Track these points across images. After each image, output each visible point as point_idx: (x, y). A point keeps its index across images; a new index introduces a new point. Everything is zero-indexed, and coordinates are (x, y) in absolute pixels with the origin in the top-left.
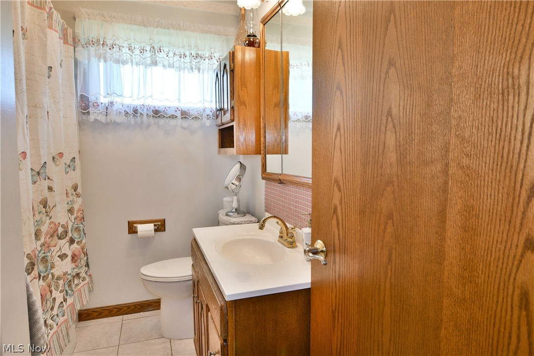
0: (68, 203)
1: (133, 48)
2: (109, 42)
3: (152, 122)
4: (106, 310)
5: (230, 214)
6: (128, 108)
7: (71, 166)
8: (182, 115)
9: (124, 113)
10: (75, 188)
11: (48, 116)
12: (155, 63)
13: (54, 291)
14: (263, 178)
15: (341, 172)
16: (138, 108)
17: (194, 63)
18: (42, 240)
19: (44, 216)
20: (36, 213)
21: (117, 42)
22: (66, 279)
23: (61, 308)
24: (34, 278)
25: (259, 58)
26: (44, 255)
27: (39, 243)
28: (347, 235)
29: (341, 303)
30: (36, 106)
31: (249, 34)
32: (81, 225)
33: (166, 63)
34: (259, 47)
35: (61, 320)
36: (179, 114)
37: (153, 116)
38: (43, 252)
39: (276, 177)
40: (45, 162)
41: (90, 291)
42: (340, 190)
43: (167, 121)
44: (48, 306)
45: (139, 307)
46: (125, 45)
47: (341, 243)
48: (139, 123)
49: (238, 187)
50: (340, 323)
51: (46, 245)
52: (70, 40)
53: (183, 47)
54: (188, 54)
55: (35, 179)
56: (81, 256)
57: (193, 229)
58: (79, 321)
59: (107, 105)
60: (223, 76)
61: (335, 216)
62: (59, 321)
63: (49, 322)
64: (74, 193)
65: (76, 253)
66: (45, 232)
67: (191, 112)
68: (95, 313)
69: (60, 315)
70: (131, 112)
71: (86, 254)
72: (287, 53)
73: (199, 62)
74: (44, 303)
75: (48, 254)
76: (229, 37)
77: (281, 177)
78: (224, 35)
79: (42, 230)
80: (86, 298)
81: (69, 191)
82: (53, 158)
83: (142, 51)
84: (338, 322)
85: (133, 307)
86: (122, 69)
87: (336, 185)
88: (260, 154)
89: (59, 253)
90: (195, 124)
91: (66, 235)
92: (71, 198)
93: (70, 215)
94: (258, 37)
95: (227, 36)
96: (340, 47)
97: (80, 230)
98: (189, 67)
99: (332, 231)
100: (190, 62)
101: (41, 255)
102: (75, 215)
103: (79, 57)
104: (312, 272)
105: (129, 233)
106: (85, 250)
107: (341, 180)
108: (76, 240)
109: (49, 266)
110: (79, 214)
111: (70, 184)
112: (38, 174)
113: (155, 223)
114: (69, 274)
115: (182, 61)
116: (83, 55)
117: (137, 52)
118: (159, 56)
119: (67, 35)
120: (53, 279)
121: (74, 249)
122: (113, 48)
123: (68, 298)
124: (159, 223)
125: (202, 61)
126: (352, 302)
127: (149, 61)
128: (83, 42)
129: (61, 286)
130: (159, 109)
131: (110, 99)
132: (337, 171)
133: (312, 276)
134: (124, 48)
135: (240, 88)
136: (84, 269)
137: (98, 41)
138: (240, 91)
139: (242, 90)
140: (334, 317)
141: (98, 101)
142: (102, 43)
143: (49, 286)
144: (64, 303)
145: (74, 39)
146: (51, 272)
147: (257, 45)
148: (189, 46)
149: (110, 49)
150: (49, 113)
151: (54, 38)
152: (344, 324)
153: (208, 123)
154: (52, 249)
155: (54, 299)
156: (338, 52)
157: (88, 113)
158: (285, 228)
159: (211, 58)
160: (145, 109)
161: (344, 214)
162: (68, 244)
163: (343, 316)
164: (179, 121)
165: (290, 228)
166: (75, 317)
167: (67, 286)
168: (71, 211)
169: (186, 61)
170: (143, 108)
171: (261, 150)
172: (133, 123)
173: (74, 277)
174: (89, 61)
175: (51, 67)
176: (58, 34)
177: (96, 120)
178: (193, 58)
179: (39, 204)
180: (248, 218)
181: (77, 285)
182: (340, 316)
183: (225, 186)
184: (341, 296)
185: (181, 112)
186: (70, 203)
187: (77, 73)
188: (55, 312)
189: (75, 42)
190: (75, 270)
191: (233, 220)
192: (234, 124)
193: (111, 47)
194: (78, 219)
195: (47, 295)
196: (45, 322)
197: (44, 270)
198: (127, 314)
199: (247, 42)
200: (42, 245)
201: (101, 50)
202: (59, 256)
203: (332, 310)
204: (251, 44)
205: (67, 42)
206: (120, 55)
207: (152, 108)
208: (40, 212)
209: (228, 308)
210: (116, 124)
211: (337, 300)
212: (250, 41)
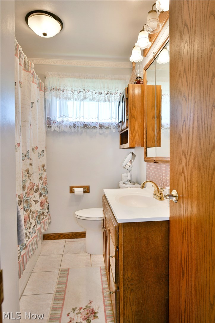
0: (39, 174)
1: (74, 91)
2: (62, 88)
3: (83, 131)
4: (57, 235)
5: (126, 183)
6: (71, 123)
7: (41, 155)
8: (99, 127)
9: (69, 126)
10: (43, 167)
11: (31, 127)
12: (85, 98)
13: (31, 219)
14: (145, 161)
15: (186, 146)
16: (76, 123)
17: (106, 97)
18: (26, 191)
19: (28, 178)
20: (24, 176)
21: (66, 88)
22: (37, 214)
23: (34, 229)
24: (21, 208)
25: (143, 90)
26: (26, 199)
27: (25, 192)
28: (190, 185)
29: (187, 227)
30: (25, 121)
31: (137, 77)
32: (46, 187)
33: (91, 98)
34: (143, 84)
35: (34, 235)
36: (98, 126)
37: (84, 128)
38: (26, 197)
39: (153, 159)
40: (29, 150)
41: (49, 224)
42: (185, 157)
43: (91, 130)
44: (28, 226)
45: (74, 235)
46: (70, 89)
47: (187, 190)
48: (76, 131)
49: (131, 167)
50: (186, 240)
51: (28, 194)
52: (43, 89)
53: (101, 88)
54: (103, 92)
55: (24, 159)
56: (45, 203)
57: (104, 190)
58: (44, 240)
59: (60, 122)
60: (122, 102)
61: (183, 174)
62: (33, 235)
63: (28, 235)
64: (43, 169)
65: (43, 202)
66: (28, 186)
67: (104, 125)
68: (51, 236)
69: (34, 232)
70: (72, 125)
71: (48, 203)
72: (160, 86)
73: (109, 96)
74: (26, 224)
75: (29, 198)
76: (127, 81)
77: (155, 159)
78: (124, 80)
79: (26, 185)
80: (47, 227)
81: (40, 168)
82: (33, 149)
83: (79, 92)
84: (185, 240)
85: (71, 235)
86: (68, 103)
87: (183, 155)
88: (144, 146)
89: (34, 199)
90: (107, 132)
91: (38, 191)
92: (41, 171)
93: (40, 181)
94: (143, 78)
95: (125, 80)
96: (185, 72)
97: (45, 189)
98: (104, 99)
99: (182, 183)
100: (104, 97)
101: (25, 198)
102: (43, 181)
103: (47, 97)
104: (170, 210)
105: (70, 193)
106: (47, 200)
107: (186, 151)
108: (43, 195)
109: (29, 205)
110: (45, 180)
111: (41, 165)
112: (25, 156)
113: (84, 188)
114: (39, 212)
115: (100, 96)
116: (48, 96)
117: (76, 93)
118: (87, 94)
119: (41, 86)
120: (31, 212)
121: (42, 199)
122: (64, 91)
123: (38, 224)
124: (86, 188)
125: (111, 95)
126: (194, 226)
127: (82, 97)
128: (49, 89)
129: (34, 217)
130: (88, 124)
131: (62, 119)
132: (184, 146)
133: (170, 212)
134: (69, 91)
135: (132, 108)
136: (46, 211)
137: (56, 88)
138: (132, 110)
139: (133, 109)
140: (183, 237)
141: (56, 120)
142: (58, 89)
143: (29, 216)
144: (36, 226)
145: (44, 88)
146: (30, 208)
147: (142, 83)
148: (104, 87)
149: (62, 92)
150: (31, 126)
151: (35, 87)
152: (189, 240)
153: (114, 130)
154: (31, 196)
155: (31, 223)
156: (184, 75)
157: (51, 126)
158: (157, 188)
159: (116, 93)
160: (80, 124)
161: (188, 172)
162: (39, 196)
163: (188, 235)
164: (98, 130)
165: (160, 189)
166: (41, 236)
167: (37, 218)
168: (41, 178)
169: (102, 96)
170: (78, 123)
171: (144, 144)
172: (73, 132)
173: (41, 214)
174: (52, 99)
175: (33, 102)
176: (37, 85)
177: (55, 130)
178: (106, 94)
179: (25, 172)
180: (137, 185)
181: (43, 219)
182: (186, 236)
183: (123, 166)
184: (187, 223)
185: (99, 125)
186: (40, 174)
187: (46, 106)
188: (31, 230)
189: (45, 89)
190: (42, 211)
191: (127, 186)
192: (128, 129)
193: (63, 91)
194: (44, 183)
195: (28, 220)
196: (26, 234)
197: (27, 206)
198: (68, 239)
199: (136, 82)
200: (26, 193)
201: (58, 92)
202: (34, 201)
203: (182, 232)
204: (138, 83)
205: (41, 89)
206: (67, 95)
207: (83, 123)
208: (25, 176)
209: (119, 228)
210: (64, 132)
211: (185, 226)
212: (137, 81)
